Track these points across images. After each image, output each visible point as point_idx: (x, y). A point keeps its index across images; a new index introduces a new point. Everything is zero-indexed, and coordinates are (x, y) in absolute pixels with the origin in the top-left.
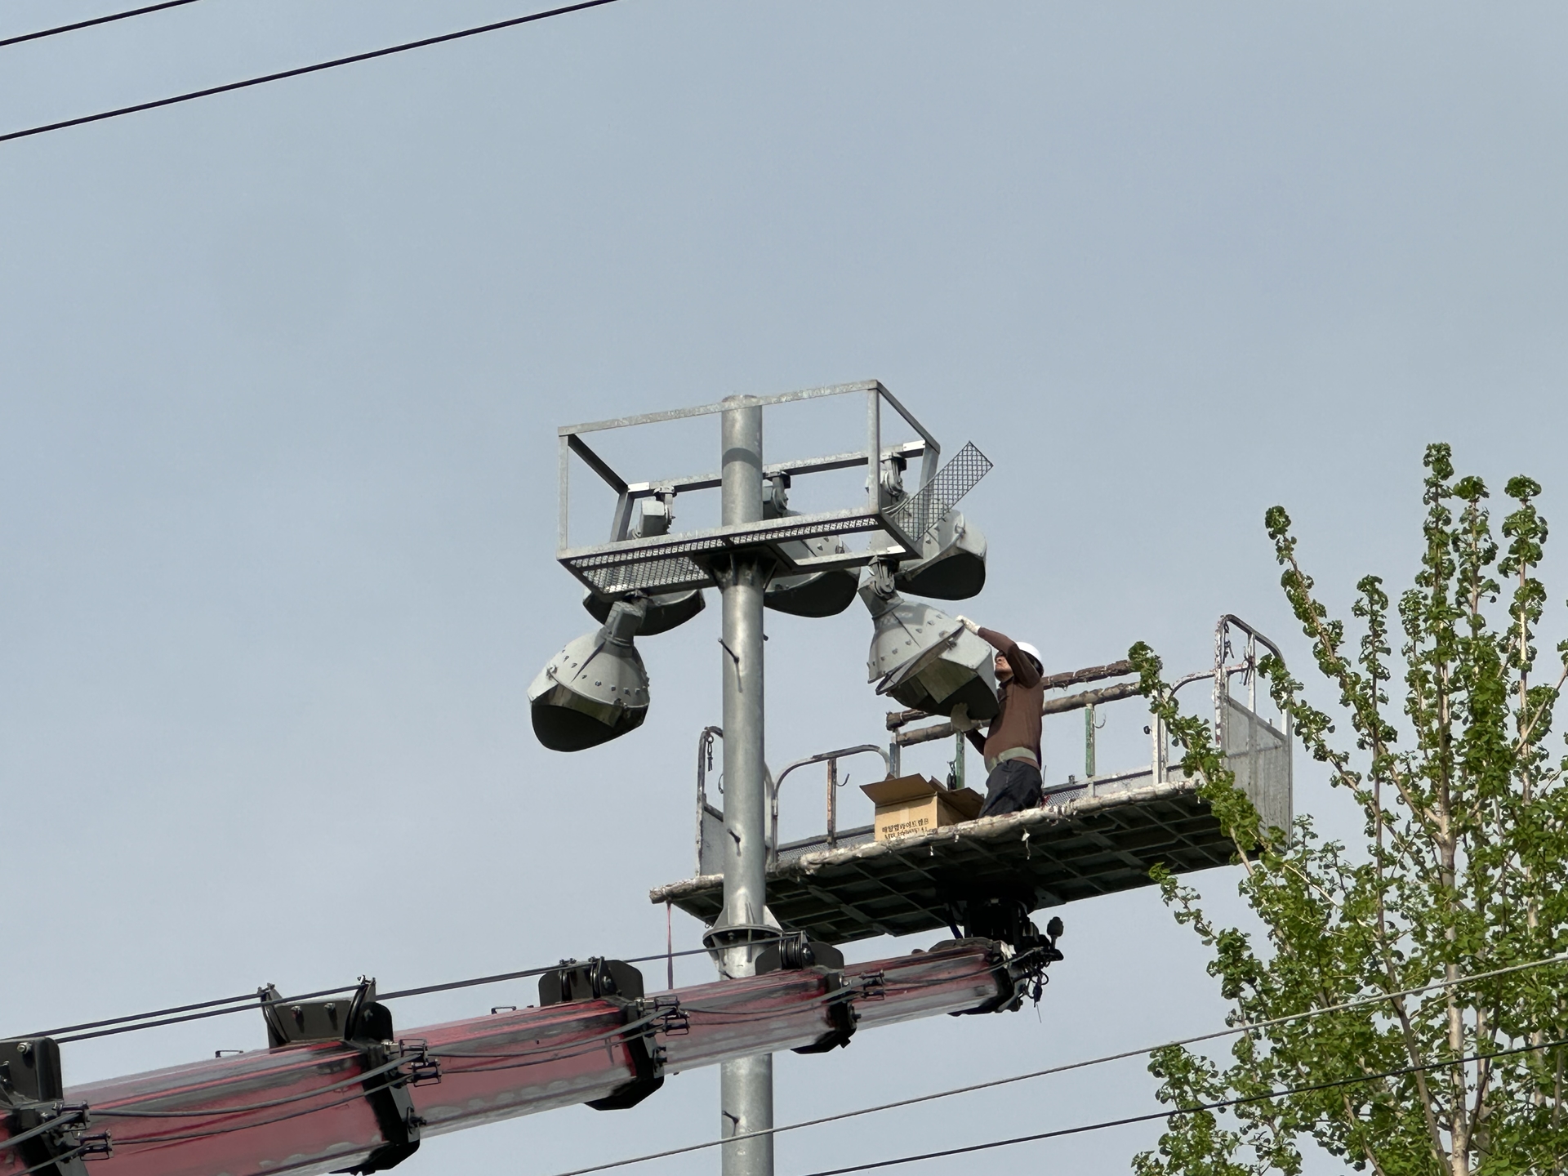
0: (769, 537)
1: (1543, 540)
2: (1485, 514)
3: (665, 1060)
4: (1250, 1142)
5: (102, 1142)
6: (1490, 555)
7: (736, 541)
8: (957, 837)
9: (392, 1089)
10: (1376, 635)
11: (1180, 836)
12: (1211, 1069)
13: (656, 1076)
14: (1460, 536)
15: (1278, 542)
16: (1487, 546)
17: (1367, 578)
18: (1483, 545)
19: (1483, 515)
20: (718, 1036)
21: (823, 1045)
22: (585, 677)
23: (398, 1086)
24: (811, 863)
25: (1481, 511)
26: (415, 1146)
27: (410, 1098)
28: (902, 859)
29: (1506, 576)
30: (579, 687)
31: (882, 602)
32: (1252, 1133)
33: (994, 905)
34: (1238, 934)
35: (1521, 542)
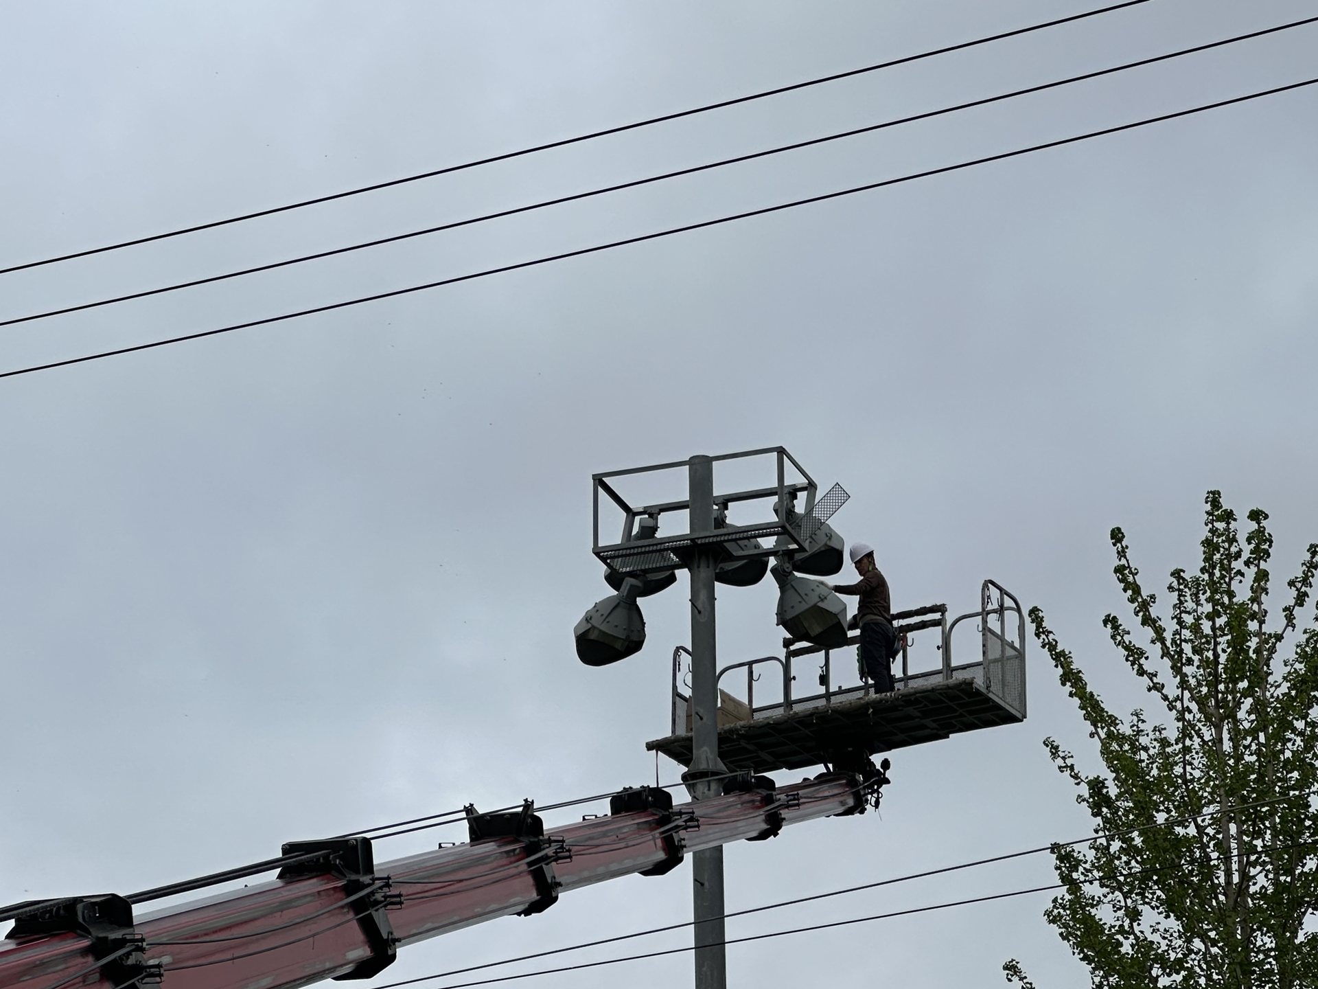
0: (718, 539)
1: (1270, 546)
2: (1235, 531)
3: (685, 846)
4: (1109, 902)
5: (399, 899)
6: (1238, 555)
7: (699, 542)
8: (830, 711)
9: (544, 866)
10: (1181, 602)
11: (961, 711)
12: (1083, 858)
13: (680, 855)
14: (1221, 544)
15: (1118, 548)
16: (1237, 549)
17: (1176, 570)
18: (1234, 549)
19: (1233, 531)
20: (710, 831)
21: (763, 836)
22: (608, 622)
23: (547, 864)
24: (743, 727)
25: (1233, 530)
26: (555, 899)
27: (553, 870)
28: (796, 725)
29: (1249, 567)
30: (603, 628)
31: (785, 578)
32: (1110, 897)
33: (851, 751)
34: (1100, 779)
35: (1258, 546)
